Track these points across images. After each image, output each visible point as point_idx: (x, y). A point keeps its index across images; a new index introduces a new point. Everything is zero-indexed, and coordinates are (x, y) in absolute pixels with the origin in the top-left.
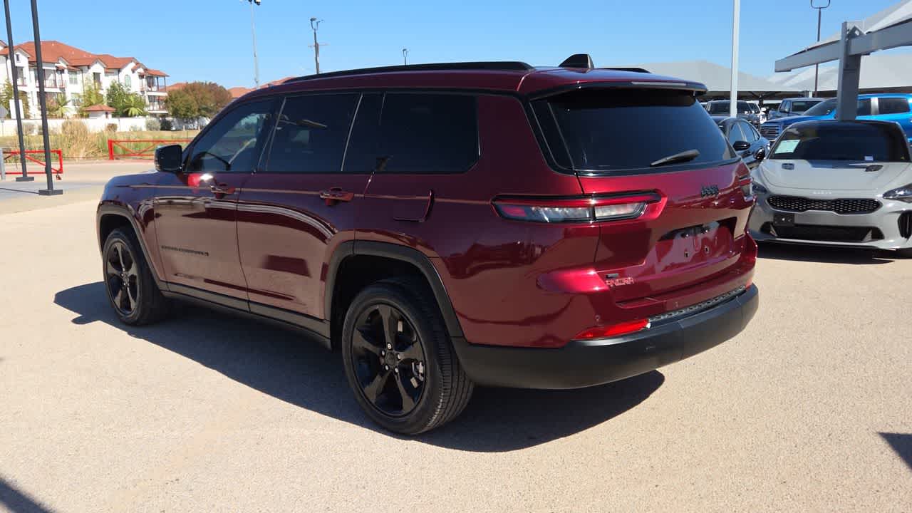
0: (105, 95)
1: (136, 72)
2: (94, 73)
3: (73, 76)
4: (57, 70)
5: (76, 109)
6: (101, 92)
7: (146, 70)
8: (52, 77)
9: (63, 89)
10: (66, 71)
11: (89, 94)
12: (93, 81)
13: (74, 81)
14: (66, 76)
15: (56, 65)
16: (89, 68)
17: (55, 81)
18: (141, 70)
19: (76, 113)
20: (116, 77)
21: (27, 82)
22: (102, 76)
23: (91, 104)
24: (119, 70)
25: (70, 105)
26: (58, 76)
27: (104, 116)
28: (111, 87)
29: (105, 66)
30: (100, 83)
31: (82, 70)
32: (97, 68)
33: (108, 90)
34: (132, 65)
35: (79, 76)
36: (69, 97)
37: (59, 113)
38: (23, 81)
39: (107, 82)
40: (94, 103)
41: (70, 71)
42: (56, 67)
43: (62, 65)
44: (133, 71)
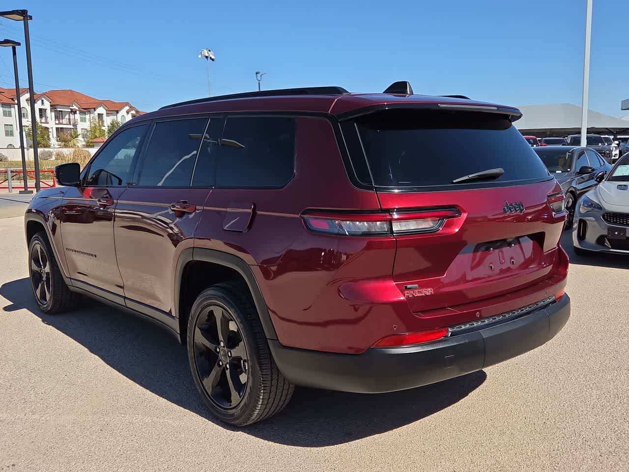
0: (107, 130)
1: (130, 113)
2: (99, 114)
3: (83, 116)
4: (71, 112)
5: (85, 141)
6: (103, 128)
7: (137, 112)
8: (67, 117)
9: (75, 125)
10: (78, 112)
11: (94, 129)
12: (97, 120)
13: (83, 120)
14: (78, 116)
15: (71, 107)
16: (95, 110)
17: (69, 119)
18: (133, 112)
19: (84, 143)
20: (115, 117)
21: (49, 119)
22: (105, 116)
23: (96, 137)
24: (117, 112)
25: (80, 138)
26: (72, 116)
28: (111, 124)
29: (107, 109)
30: (103, 122)
31: (90, 112)
32: (101, 110)
33: (108, 126)
34: (127, 108)
35: (87, 116)
36: (79, 131)
37: (71, 144)
38: (46, 119)
39: (108, 121)
40: (98, 136)
41: (81, 112)
42: (71, 109)
43: (75, 107)
44: (128, 112)
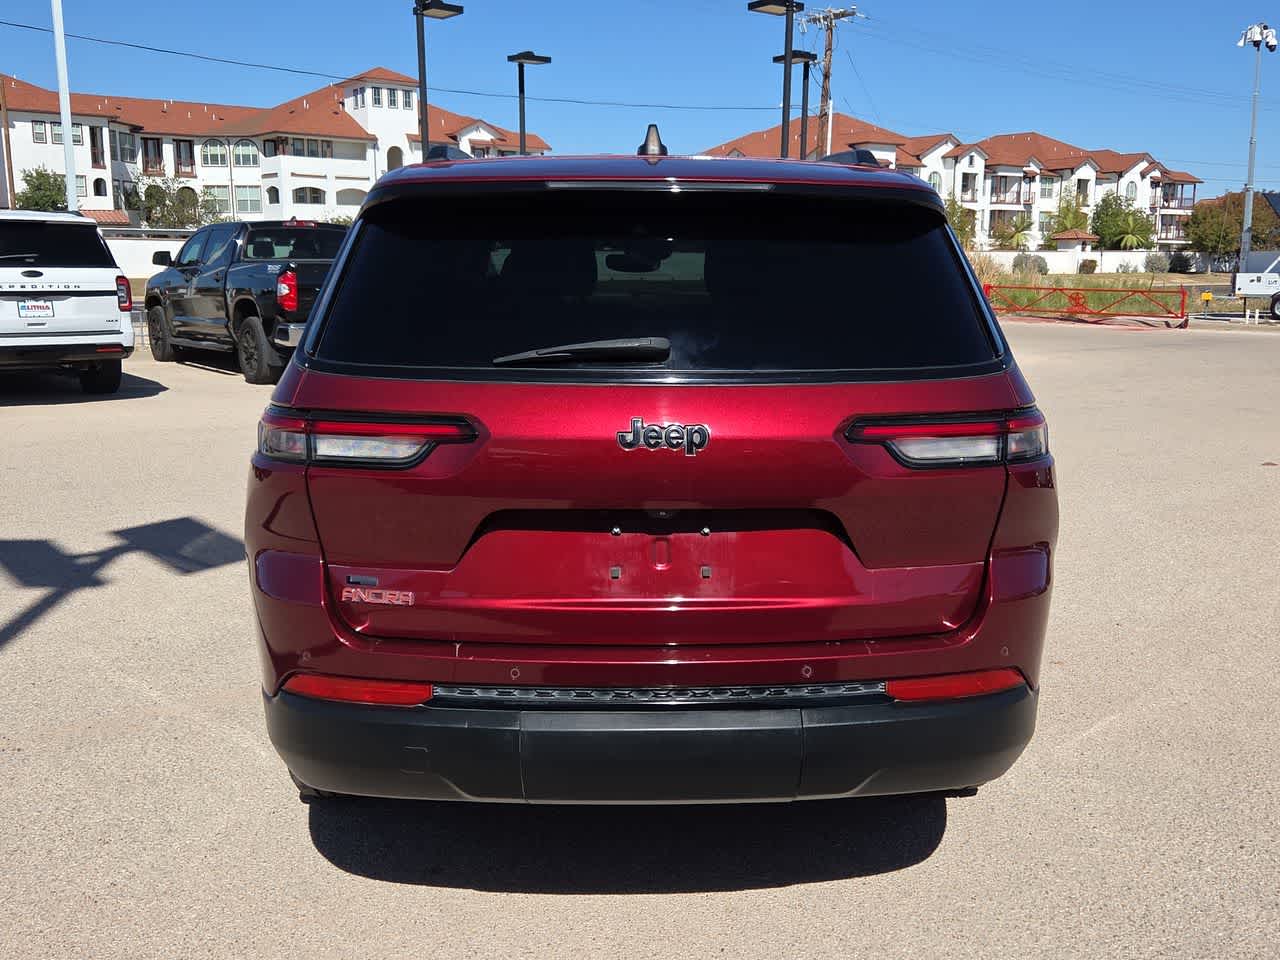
0: (1091, 215)
1: (1148, 177)
2: (1079, 180)
3: (1048, 186)
4: (1025, 177)
5: (1044, 236)
6: (1084, 210)
7: (1164, 172)
8: (1015, 188)
9: (1028, 206)
10: (1038, 178)
11: (1065, 211)
12: (1074, 193)
13: (1045, 194)
14: (1037, 186)
15: (1025, 169)
16: (1073, 173)
17: (1019, 193)
18: (1157, 174)
19: (1042, 242)
20: (1112, 186)
21: (979, 195)
22: (1091, 185)
23: (1066, 229)
24: (1120, 175)
25: (1035, 227)
26: (1025, 186)
27: (1079, 247)
28: (1103, 201)
29: (1098, 169)
30: (1086, 197)
31: (1062, 177)
32: (1086, 172)
33: (1097, 206)
34: (1144, 165)
35: (1056, 186)
36: (1036, 217)
37: (1014, 242)
38: (973, 195)
39: (1096, 194)
40: (1069, 227)
41: (1045, 179)
42: (1024, 172)
43: (1033, 168)
44: (1143, 175)
